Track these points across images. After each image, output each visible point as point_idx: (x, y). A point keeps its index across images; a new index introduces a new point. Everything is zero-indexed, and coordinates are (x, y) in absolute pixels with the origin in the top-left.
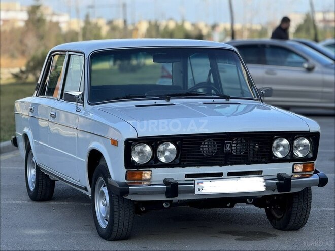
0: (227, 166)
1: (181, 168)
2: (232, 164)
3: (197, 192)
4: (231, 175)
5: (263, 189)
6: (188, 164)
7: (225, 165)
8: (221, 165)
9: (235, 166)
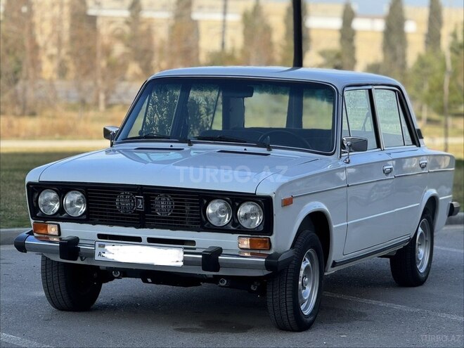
0: (144, 229)
1: (91, 225)
2: (152, 227)
3: (97, 258)
4: (152, 241)
5: (181, 264)
6: (100, 220)
7: (143, 228)
8: (138, 227)
9: (155, 230)
